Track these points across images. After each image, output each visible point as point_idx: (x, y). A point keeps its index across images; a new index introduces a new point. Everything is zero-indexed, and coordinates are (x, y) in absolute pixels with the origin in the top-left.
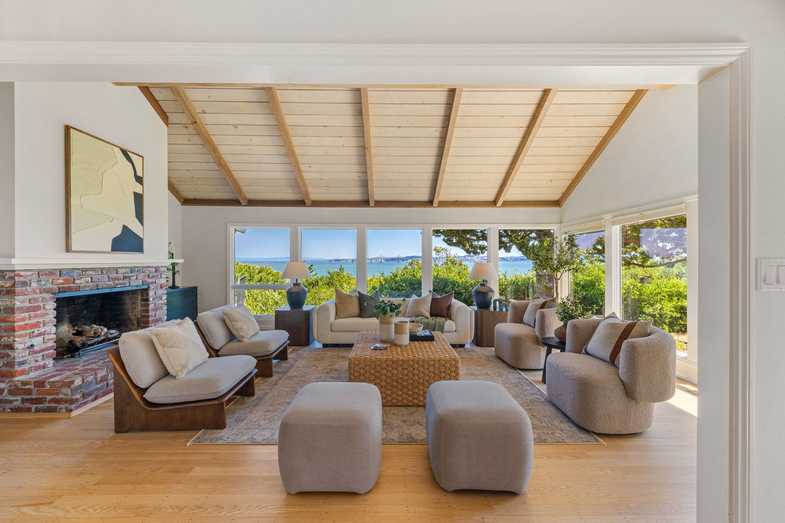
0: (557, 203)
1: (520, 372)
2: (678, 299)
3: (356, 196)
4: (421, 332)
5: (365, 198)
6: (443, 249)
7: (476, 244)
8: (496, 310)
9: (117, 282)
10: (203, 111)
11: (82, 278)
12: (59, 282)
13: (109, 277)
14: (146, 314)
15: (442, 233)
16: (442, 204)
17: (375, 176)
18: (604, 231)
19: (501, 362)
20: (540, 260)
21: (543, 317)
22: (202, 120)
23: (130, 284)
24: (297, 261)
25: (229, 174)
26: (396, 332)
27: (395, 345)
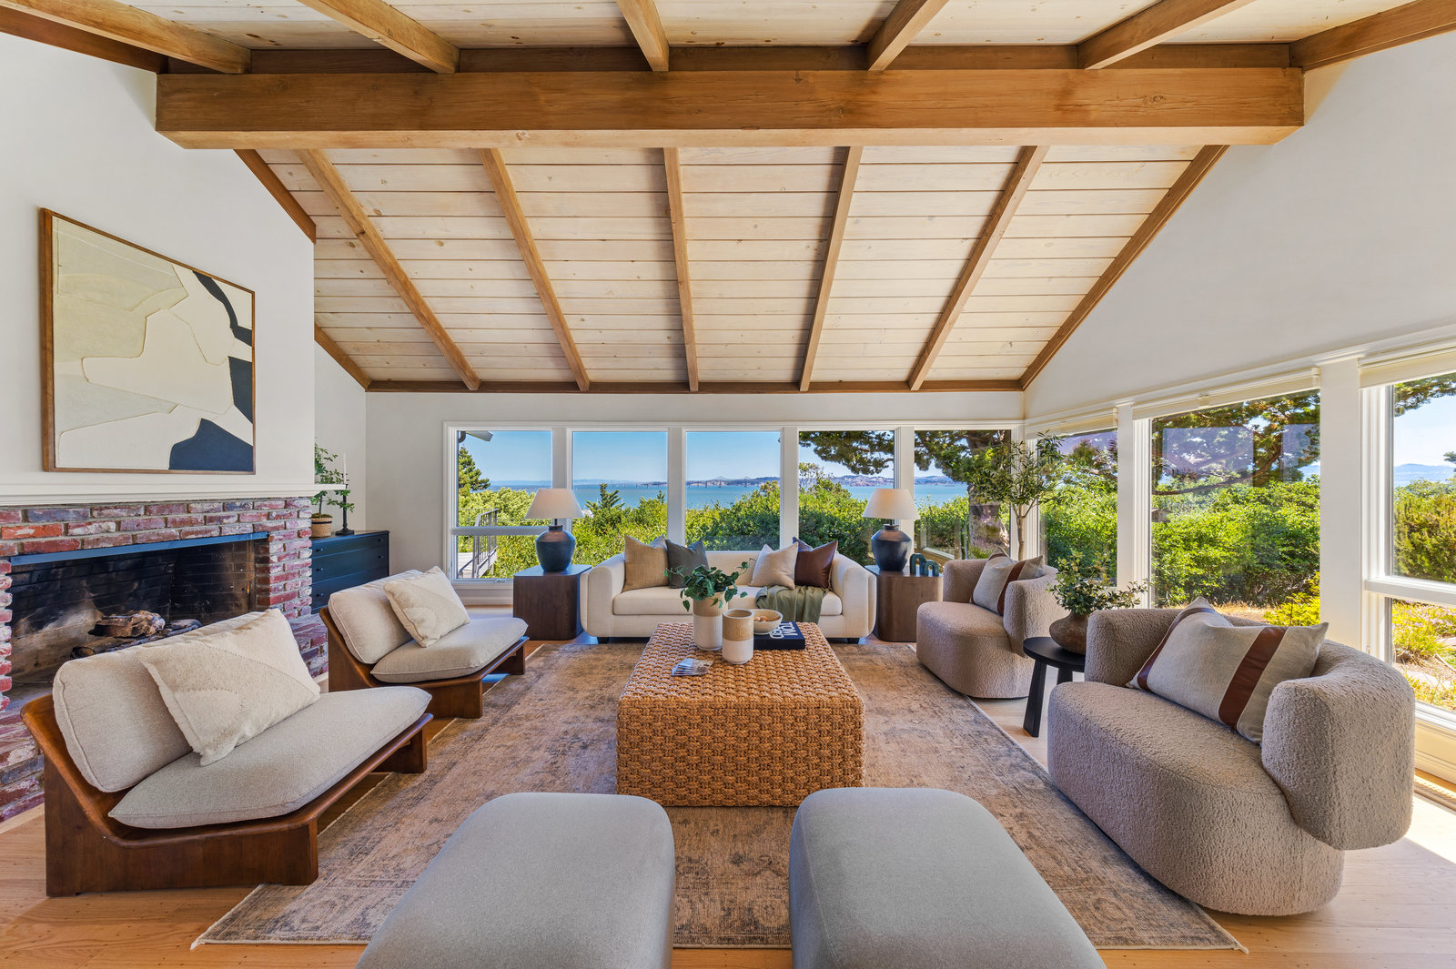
0: (1018, 384)
1: (973, 703)
2: (1200, 546)
3: (667, 374)
4: (778, 629)
5: (683, 378)
6: (811, 467)
7: (869, 457)
8: (915, 573)
9: (187, 528)
10: (376, 211)
11: (90, 524)
12: (20, 532)
13: (166, 521)
14: (264, 587)
15: (812, 439)
16: (817, 387)
17: (698, 338)
18: (1116, 429)
19: (931, 678)
20: (992, 484)
21: (1021, 597)
22: (378, 230)
23: (221, 532)
24: (564, 486)
25: (439, 334)
26: (726, 635)
27: (725, 662)
